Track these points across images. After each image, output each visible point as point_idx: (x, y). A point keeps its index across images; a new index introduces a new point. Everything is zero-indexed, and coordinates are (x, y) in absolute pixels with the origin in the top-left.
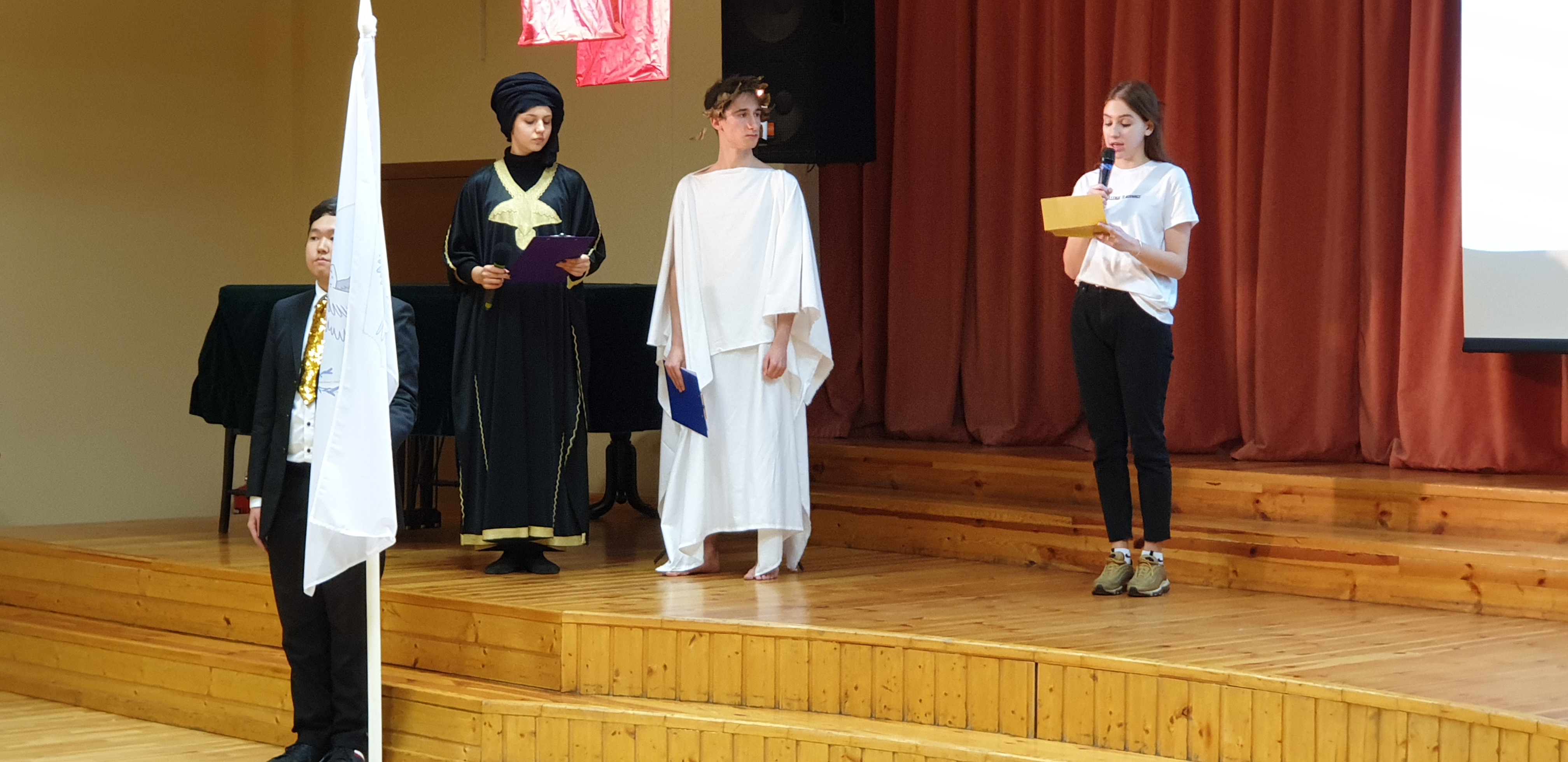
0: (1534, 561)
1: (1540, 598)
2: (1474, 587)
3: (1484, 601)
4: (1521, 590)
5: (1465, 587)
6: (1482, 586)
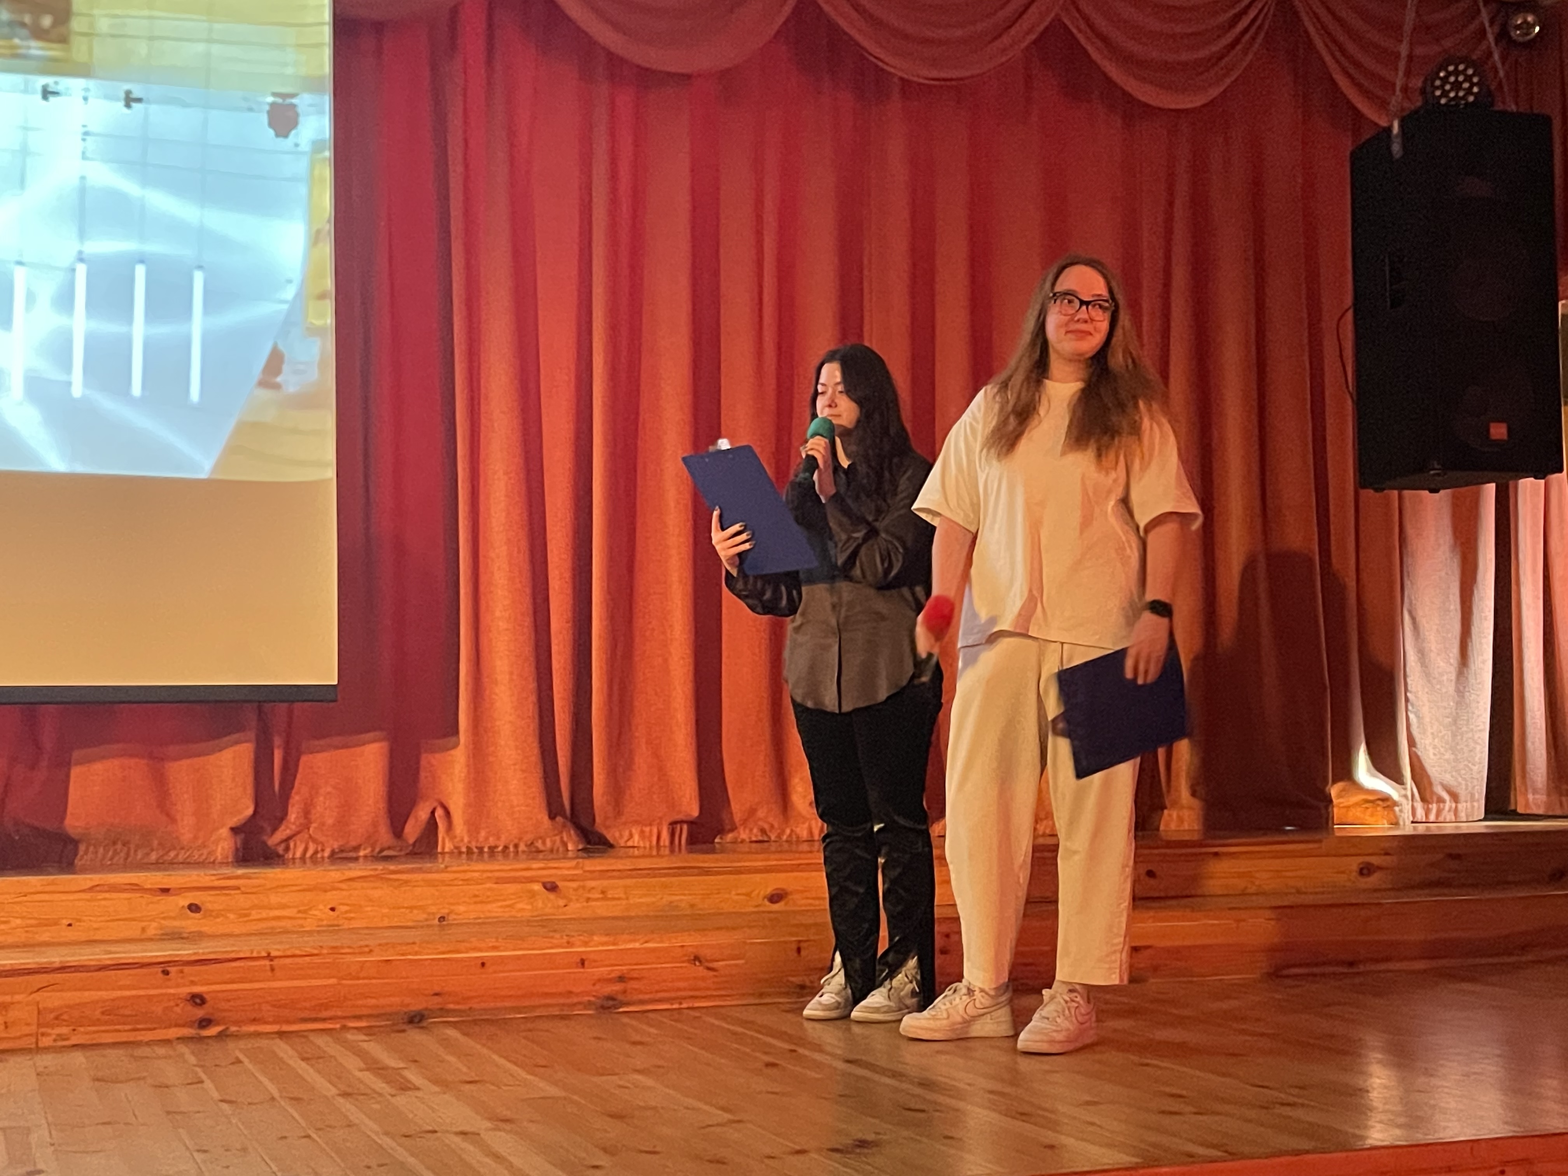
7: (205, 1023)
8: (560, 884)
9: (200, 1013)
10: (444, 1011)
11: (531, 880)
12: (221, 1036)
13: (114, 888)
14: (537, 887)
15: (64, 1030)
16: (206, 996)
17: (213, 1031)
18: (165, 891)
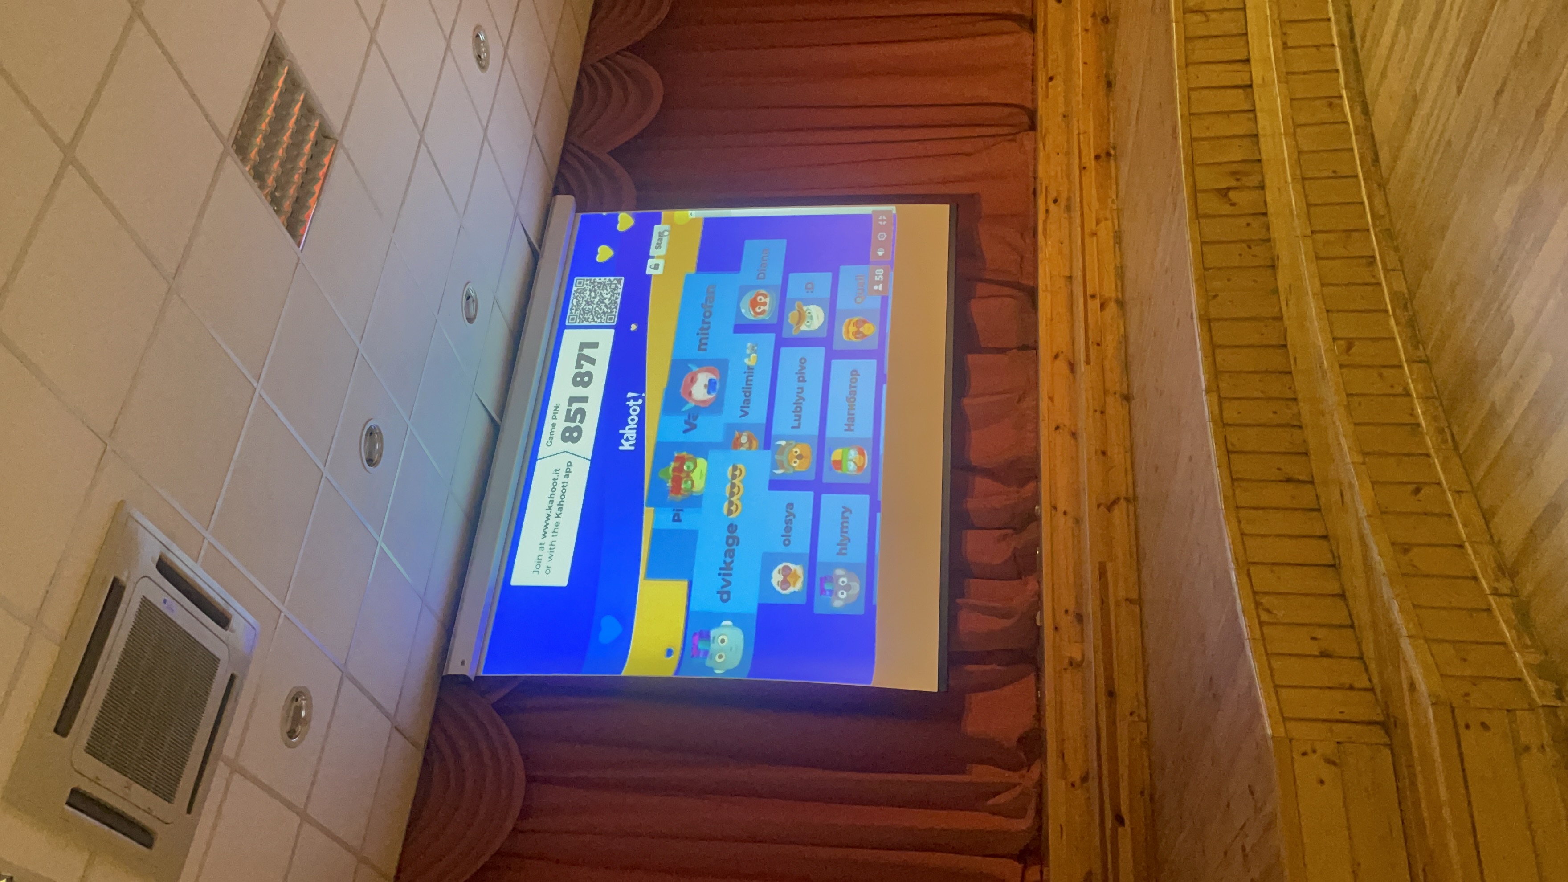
0: (1089, 460)
1: (1117, 455)
2: (1115, 502)
3: (1123, 494)
4: (1112, 467)
5: (1116, 507)
6: (1113, 497)
7: (1108, 154)
8: (1050, 75)
9: (1103, 155)
10: (1107, 75)
11: (1047, 87)
12: (1114, 148)
13: (1045, 229)
14: (1050, 84)
15: (1110, 201)
16: (1096, 154)
17: (1112, 152)
18: (1047, 211)
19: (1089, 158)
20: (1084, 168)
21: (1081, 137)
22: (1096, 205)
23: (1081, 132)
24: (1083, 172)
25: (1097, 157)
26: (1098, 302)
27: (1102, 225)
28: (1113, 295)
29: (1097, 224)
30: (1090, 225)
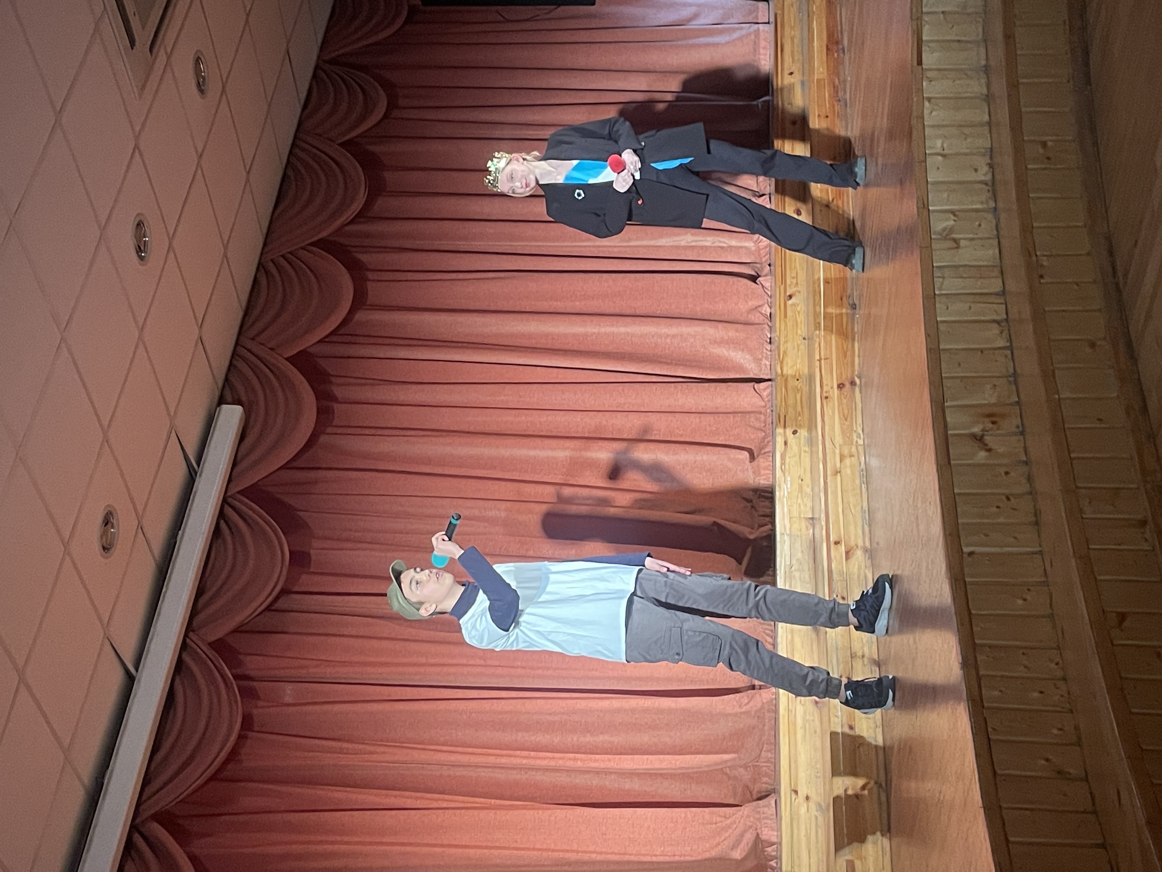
7: (853, 383)
8: (788, 294)
9: (848, 385)
12: (859, 377)
14: (790, 302)
16: (840, 382)
17: (857, 381)
18: (786, 443)
19: (832, 388)
20: (826, 398)
21: (823, 361)
22: (839, 439)
23: (823, 357)
24: (825, 401)
25: (841, 386)
26: (843, 548)
27: (847, 461)
28: (860, 543)
29: (841, 461)
30: (833, 461)
